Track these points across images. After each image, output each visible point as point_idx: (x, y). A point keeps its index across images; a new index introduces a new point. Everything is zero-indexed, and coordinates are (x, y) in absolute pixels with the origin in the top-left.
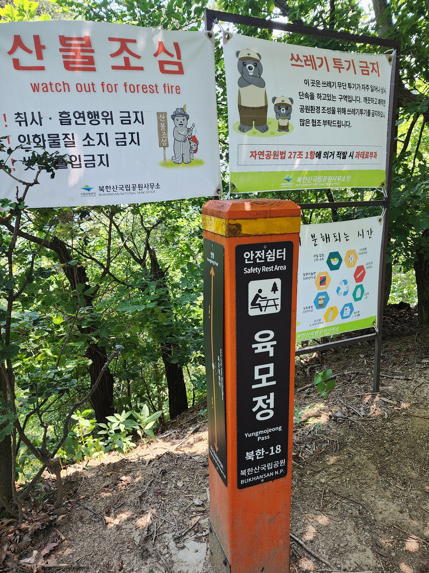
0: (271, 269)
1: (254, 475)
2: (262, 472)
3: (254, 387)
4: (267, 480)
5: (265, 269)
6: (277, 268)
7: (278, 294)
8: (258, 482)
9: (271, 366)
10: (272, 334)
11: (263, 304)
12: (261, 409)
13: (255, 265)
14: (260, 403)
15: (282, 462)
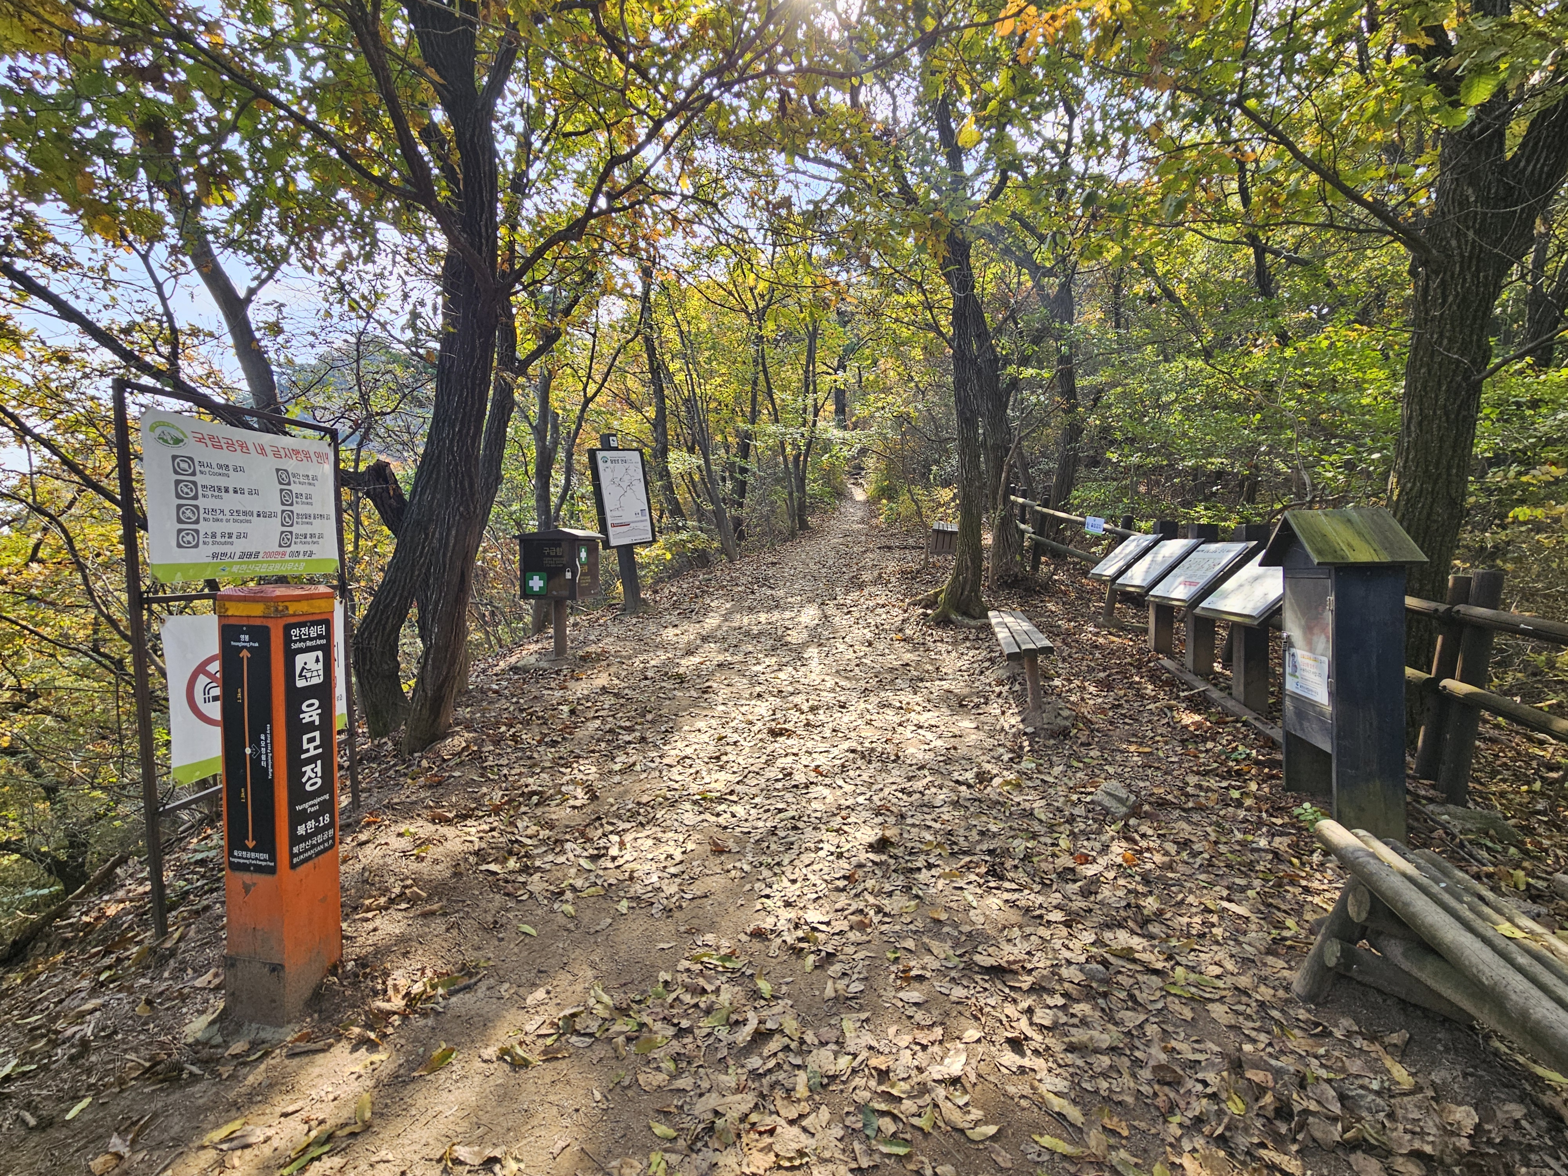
0: (313, 643)
1: (306, 851)
2: (313, 846)
3: (303, 756)
4: (318, 854)
5: (309, 643)
6: (319, 642)
7: (321, 664)
8: (310, 858)
9: (317, 734)
10: (317, 703)
11: (308, 675)
12: (310, 778)
13: (301, 640)
14: (309, 773)
15: (331, 832)
